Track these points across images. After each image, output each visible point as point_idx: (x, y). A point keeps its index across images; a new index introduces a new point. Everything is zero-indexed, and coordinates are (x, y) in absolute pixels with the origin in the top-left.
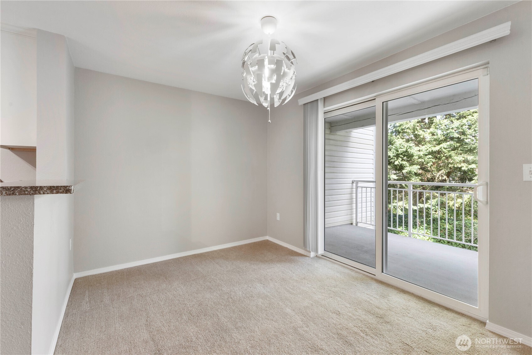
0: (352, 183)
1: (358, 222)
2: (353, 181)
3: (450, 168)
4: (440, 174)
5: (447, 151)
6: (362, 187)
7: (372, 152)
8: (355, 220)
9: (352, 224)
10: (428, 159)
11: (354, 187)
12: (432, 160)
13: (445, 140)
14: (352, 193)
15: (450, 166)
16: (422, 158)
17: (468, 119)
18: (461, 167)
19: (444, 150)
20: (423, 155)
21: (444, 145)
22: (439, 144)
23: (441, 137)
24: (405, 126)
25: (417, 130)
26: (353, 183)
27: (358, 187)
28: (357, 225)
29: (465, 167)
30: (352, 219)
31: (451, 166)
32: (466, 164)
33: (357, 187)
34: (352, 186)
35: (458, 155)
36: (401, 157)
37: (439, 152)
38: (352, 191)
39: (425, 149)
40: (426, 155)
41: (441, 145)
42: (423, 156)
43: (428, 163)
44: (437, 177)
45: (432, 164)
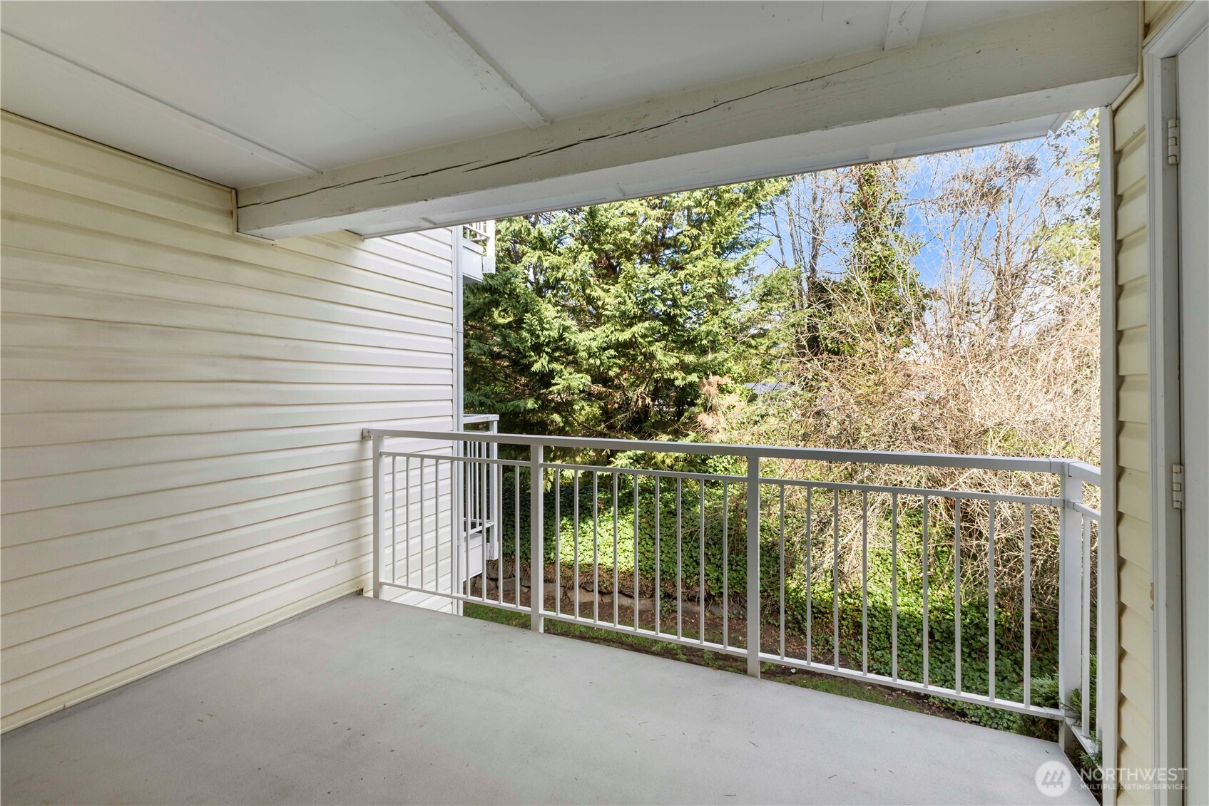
0: (358, 438)
1: (381, 584)
2: (365, 434)
3: (656, 381)
4: (639, 393)
5: (646, 342)
6: (394, 455)
7: (447, 330)
8: (371, 575)
9: (360, 592)
10: (608, 358)
11: (370, 454)
12: (618, 361)
13: (641, 318)
14: (357, 479)
15: (655, 376)
16: (597, 358)
17: (687, 272)
18: (674, 379)
19: (640, 340)
20: (597, 348)
21: (640, 328)
22: (631, 325)
23: (634, 308)
24: (562, 270)
25: (590, 286)
26: (364, 436)
27: (381, 454)
28: (376, 596)
29: (680, 379)
30: (358, 577)
31: (658, 375)
32: (682, 372)
33: (378, 456)
34: (362, 450)
35: (669, 351)
36: (547, 353)
37: (631, 344)
38: (361, 470)
39: (602, 334)
40: (605, 349)
41: (635, 329)
42: (596, 350)
43: (609, 368)
44: (635, 399)
45: (619, 371)
